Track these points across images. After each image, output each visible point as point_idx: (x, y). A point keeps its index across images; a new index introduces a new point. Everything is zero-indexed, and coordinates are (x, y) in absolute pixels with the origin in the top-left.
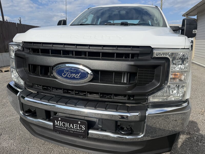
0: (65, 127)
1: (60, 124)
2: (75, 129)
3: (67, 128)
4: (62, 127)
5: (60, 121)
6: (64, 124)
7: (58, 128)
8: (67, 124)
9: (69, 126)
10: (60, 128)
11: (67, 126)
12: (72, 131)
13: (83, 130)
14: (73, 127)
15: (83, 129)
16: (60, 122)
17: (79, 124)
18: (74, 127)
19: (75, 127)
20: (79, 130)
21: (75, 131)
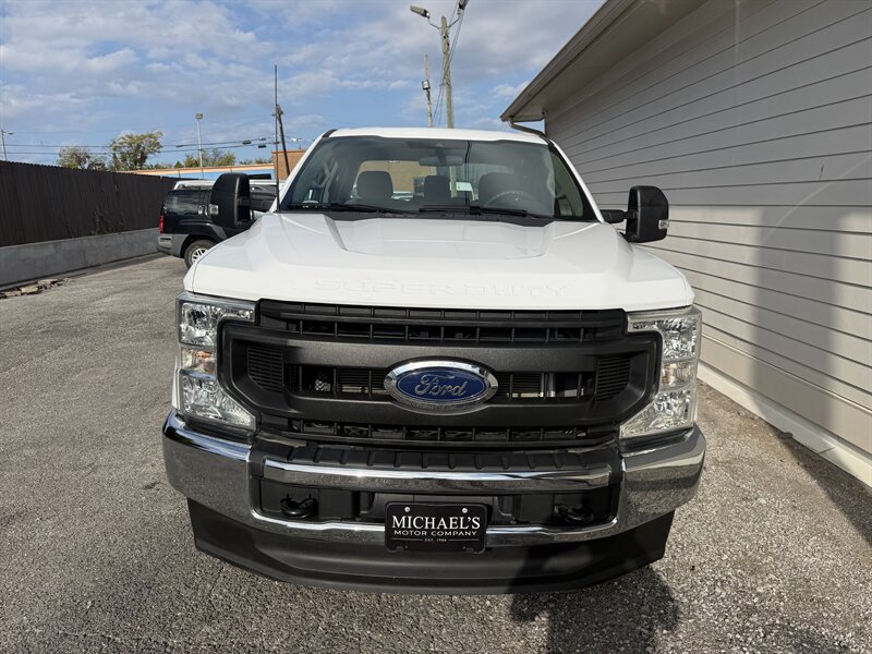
0: (423, 529)
1: (407, 524)
2: (452, 530)
3: (429, 531)
4: (416, 529)
5: (407, 514)
6: (420, 523)
7: (402, 536)
8: (430, 520)
9: (436, 526)
10: (409, 536)
11: (430, 526)
12: (444, 537)
13: (474, 530)
14: (448, 525)
15: (476, 526)
16: (407, 520)
17: (463, 515)
18: (452, 526)
19: (454, 525)
20: (464, 531)
21: (452, 537)
